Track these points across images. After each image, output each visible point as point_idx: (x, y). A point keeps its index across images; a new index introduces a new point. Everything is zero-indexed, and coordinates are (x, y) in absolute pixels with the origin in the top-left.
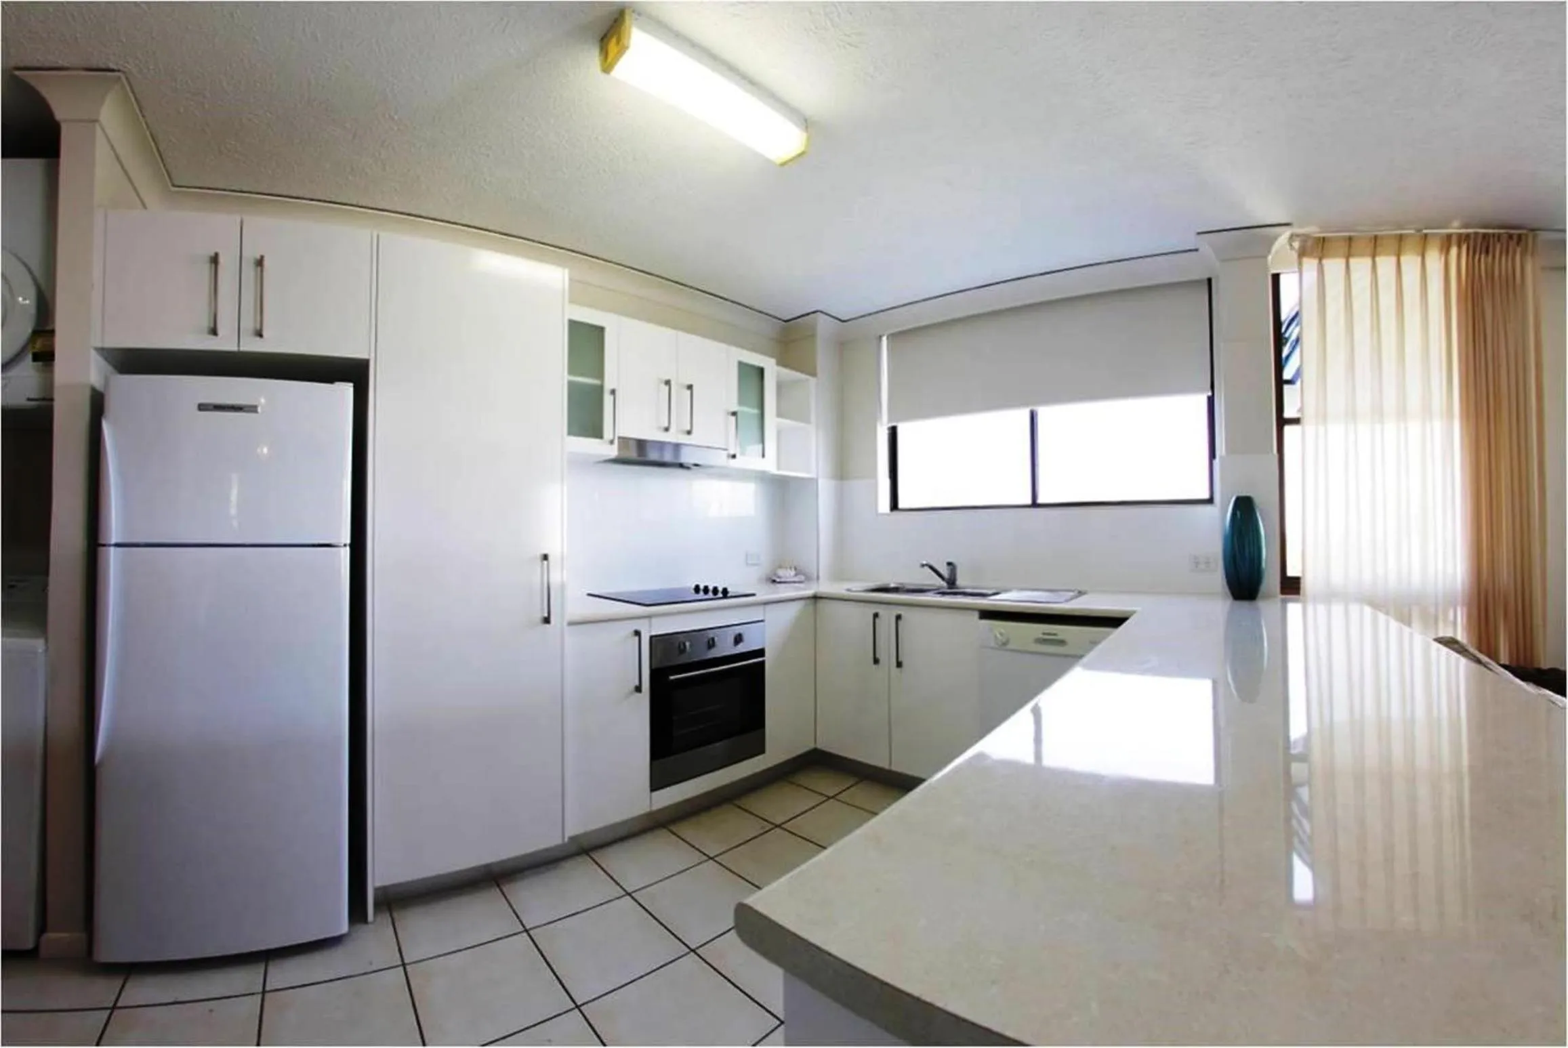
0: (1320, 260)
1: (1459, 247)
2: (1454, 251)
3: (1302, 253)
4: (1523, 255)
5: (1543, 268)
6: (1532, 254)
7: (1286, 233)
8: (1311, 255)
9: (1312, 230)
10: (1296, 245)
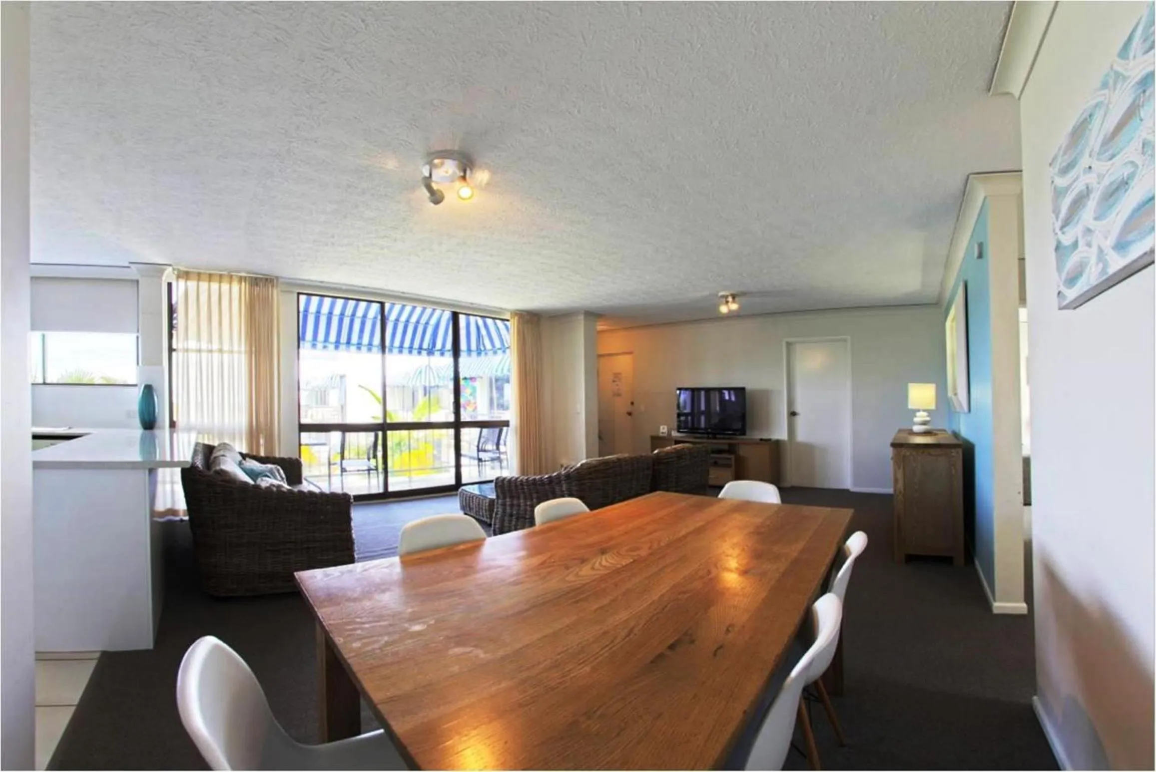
0: (186, 282)
1: (245, 282)
2: (243, 284)
3: (178, 277)
4: (273, 286)
5: (282, 291)
6: (277, 287)
7: (170, 269)
8: (182, 278)
9: (183, 269)
10: (176, 272)
